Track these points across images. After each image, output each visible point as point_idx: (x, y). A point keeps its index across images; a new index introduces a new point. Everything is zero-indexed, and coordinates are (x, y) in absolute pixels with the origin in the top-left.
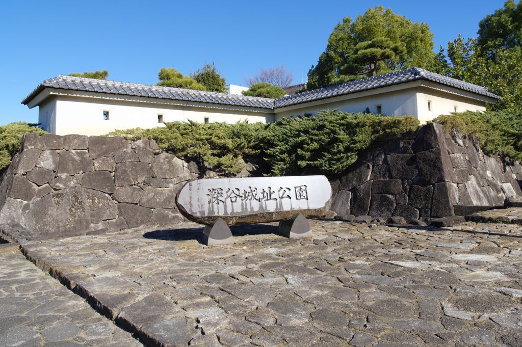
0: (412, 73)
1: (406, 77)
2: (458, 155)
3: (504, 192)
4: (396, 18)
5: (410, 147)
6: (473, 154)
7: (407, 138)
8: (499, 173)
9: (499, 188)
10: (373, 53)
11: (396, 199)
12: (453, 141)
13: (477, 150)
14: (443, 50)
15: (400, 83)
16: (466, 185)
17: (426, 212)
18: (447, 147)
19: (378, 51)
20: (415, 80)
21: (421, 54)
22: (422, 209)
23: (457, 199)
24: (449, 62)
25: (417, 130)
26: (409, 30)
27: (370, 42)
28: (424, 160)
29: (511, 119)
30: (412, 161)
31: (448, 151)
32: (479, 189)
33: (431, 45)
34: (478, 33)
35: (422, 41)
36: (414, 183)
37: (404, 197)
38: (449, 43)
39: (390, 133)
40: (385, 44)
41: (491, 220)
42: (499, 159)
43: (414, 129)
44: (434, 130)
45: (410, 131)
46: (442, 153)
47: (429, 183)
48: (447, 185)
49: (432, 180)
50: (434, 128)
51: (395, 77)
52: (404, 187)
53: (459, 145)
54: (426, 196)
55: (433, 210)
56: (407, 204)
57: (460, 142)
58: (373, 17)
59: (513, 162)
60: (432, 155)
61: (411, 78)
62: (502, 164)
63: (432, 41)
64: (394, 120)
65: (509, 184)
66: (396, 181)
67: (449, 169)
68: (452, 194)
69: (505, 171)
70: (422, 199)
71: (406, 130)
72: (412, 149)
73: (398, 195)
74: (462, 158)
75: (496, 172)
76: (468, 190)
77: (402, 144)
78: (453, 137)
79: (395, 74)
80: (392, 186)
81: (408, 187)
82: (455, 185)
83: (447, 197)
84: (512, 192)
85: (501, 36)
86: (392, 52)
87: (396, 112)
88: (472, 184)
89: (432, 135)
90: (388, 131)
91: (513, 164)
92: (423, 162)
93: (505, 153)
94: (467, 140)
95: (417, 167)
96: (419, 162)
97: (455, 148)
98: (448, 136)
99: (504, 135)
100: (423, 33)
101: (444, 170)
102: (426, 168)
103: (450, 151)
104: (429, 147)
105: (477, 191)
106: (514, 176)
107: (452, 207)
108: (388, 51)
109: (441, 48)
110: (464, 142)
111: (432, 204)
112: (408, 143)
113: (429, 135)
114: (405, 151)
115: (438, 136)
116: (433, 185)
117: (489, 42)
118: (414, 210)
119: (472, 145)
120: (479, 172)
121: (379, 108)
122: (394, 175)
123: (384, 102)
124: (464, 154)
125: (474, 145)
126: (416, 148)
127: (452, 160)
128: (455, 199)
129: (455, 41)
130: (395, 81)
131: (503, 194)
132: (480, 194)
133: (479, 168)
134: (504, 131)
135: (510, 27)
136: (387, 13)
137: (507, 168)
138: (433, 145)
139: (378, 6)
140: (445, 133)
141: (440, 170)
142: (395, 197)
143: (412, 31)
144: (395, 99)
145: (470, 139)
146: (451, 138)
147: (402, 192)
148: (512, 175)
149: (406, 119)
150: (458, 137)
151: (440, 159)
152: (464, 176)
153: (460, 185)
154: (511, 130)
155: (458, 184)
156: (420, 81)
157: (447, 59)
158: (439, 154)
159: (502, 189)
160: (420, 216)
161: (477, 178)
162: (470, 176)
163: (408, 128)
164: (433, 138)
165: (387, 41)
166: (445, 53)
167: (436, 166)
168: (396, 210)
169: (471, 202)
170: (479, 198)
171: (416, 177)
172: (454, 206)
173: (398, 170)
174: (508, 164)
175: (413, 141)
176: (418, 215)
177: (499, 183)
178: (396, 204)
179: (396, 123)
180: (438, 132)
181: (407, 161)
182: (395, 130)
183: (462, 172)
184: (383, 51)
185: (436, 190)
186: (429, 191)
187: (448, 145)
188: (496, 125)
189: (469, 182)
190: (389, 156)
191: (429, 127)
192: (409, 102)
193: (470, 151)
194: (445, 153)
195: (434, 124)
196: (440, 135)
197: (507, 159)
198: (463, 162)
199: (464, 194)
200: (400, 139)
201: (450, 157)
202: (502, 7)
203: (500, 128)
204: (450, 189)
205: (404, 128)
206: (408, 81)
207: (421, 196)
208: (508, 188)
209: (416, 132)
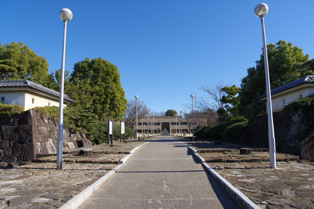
0: (24, 83)
1: (20, 84)
2: (43, 128)
3: (68, 147)
4: (30, 51)
5: (16, 122)
6: (53, 128)
7: (15, 117)
8: (67, 138)
9: (66, 145)
10: (3, 67)
11: (4, 152)
12: (41, 120)
13: (56, 126)
14: (53, 73)
15: (16, 87)
16: (46, 143)
17: (21, 158)
18: (37, 123)
19: (7, 67)
20: (24, 86)
21: (40, 73)
22: (19, 156)
23: (39, 151)
24: (56, 80)
25: (21, 114)
26: (35, 59)
27: (3, 61)
28: (23, 130)
29: (75, 112)
30: (17, 130)
31: (37, 126)
32: (53, 145)
33: (47, 70)
34: (74, 69)
35: (41, 66)
36: (16, 143)
37: (9, 151)
38: (56, 71)
39: (4, 114)
40: (12, 64)
41: (44, 161)
42: (68, 131)
43: (19, 113)
44: (30, 114)
45: (17, 114)
46: (33, 126)
47: (25, 142)
48: (34, 144)
49: (26, 141)
50: (30, 113)
51: (15, 83)
52: (10, 145)
53: (45, 123)
54: (22, 150)
55: (25, 157)
56: (10, 155)
57: (46, 121)
58: (14, 47)
59: (75, 132)
60: (28, 127)
61: (22, 85)
62: (69, 133)
63: (48, 68)
64: (8, 106)
65: (72, 143)
66: (6, 141)
67: (36, 135)
68: (37, 148)
69: (70, 136)
70: (19, 151)
71: (15, 112)
72: (17, 124)
73: (5, 150)
74: (46, 129)
75: (65, 137)
76: (47, 146)
77: (12, 120)
78: (42, 118)
79: (14, 81)
80: (2, 144)
81: (12, 145)
82: (39, 144)
83: (33, 150)
84: (73, 147)
85: (83, 72)
86: (16, 69)
87: (13, 102)
88: (50, 143)
89: (28, 117)
90: (3, 112)
91: (75, 133)
92: (23, 131)
93: (71, 127)
94: (50, 121)
95: (19, 134)
96: (20, 131)
97: (42, 124)
98: (39, 117)
99: (70, 119)
100: (42, 62)
101: (33, 136)
102: (23, 134)
103: (39, 126)
104: (27, 123)
105: (52, 146)
106: (75, 139)
107: (35, 155)
108: (13, 68)
109: (52, 72)
110: (48, 122)
111: (24, 154)
112: (16, 120)
113: (27, 117)
114: (13, 124)
115: (32, 117)
116: (27, 143)
117: (77, 74)
118: (14, 158)
119: (53, 123)
120: (55, 136)
121: (3, 99)
122: (5, 138)
123: (7, 96)
124: (47, 127)
125: (54, 123)
126: (19, 123)
127: (39, 130)
128: (38, 151)
129: (59, 70)
130: (17, 85)
131: (68, 148)
132: (54, 148)
133: (55, 135)
134: (70, 117)
135: (87, 69)
136: (25, 48)
137: (72, 135)
138: (29, 122)
139: (20, 42)
140: (37, 116)
141: (31, 135)
142: (4, 151)
143: (36, 60)
144: (13, 95)
145: (52, 120)
146: (40, 119)
147: (8, 147)
148: (74, 138)
149: (16, 107)
150: (45, 118)
151: (32, 129)
152: (45, 139)
153: (42, 143)
154: (74, 117)
155: (41, 143)
156: (27, 88)
157: (55, 78)
158: (32, 127)
159: (67, 145)
160: (17, 161)
161: (53, 140)
162: (49, 139)
163: (16, 112)
164: (29, 118)
165: (14, 62)
166: (54, 75)
167: (29, 133)
168: (3, 158)
169: (48, 152)
170: (53, 150)
171: (18, 139)
172: (36, 155)
173: (8, 135)
174: (72, 133)
175: (18, 119)
176: (16, 160)
177: (66, 142)
178: (4, 155)
179: (10, 109)
180: (32, 115)
181: (14, 130)
182: (8, 112)
183: (44, 136)
184: (10, 67)
185: (28, 146)
186: (24, 146)
187: (38, 123)
188: (66, 114)
189: (48, 142)
190: (3, 127)
191: (28, 112)
192: (21, 97)
193: (51, 126)
194: (35, 126)
195: (31, 111)
196: (33, 117)
197: (72, 131)
198: (46, 131)
199: (44, 148)
200: (11, 118)
201: (38, 129)
202: (84, 60)
203: (68, 116)
204: (35, 145)
205: (13, 112)
206: (20, 87)
207: (19, 150)
208: (71, 145)
209: (20, 114)
